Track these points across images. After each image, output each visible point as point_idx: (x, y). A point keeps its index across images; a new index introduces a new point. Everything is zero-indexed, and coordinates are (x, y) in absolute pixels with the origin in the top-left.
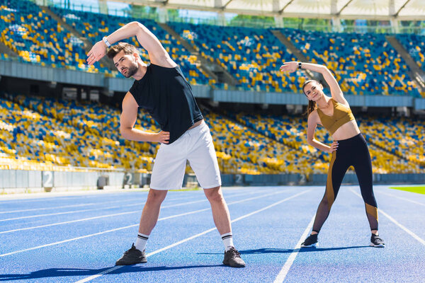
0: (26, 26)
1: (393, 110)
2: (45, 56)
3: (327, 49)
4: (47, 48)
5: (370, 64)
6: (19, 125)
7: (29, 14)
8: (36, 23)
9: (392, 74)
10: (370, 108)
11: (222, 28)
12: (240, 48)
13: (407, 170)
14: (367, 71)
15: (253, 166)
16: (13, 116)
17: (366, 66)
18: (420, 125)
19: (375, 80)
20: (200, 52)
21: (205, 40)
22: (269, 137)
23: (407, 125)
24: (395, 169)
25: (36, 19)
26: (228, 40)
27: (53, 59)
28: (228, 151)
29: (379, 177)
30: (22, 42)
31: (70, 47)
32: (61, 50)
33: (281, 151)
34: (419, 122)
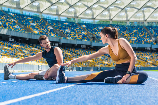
0: (36, 24)
1: (145, 49)
2: (42, 33)
3: (126, 30)
4: (42, 30)
5: (138, 35)
6: (34, 53)
7: (37, 20)
8: (39, 23)
9: (145, 38)
10: (138, 48)
11: (94, 24)
12: (100, 30)
13: (150, 66)
14: (137, 37)
15: (104, 65)
16: (32, 50)
17: (137, 35)
18: (153, 53)
19: (140, 40)
20: (88, 31)
21: (89, 28)
22: (108, 56)
23: (150, 53)
24: (146, 66)
25: (39, 22)
26: (96, 28)
27: (44, 33)
28: (96, 60)
29: (141, 68)
30: (35, 28)
31: (49, 30)
32: (46, 31)
33: (112, 60)
34: (153, 52)
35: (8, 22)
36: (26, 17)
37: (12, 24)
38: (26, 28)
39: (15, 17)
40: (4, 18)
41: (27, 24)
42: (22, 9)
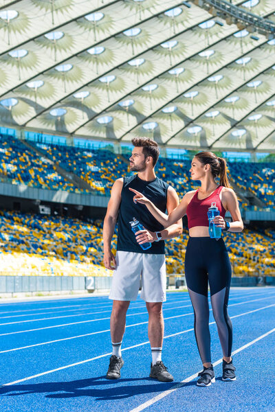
0: (104, 168)
6: (93, 242)
7: (107, 160)
8: (111, 166)
11: (253, 164)
12: (268, 178)
16: (90, 236)
20: (236, 183)
21: (240, 174)
25: (112, 163)
26: (258, 174)
28: (256, 259)
30: (100, 180)
35: (34, 168)
36: (79, 153)
37: (43, 173)
38: (76, 181)
39: (53, 155)
40: (25, 159)
41: (82, 169)
42: (72, 134)
